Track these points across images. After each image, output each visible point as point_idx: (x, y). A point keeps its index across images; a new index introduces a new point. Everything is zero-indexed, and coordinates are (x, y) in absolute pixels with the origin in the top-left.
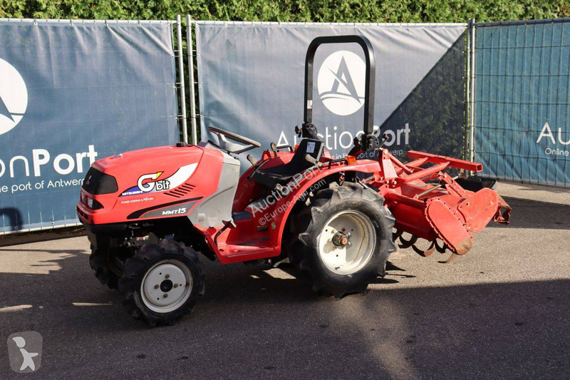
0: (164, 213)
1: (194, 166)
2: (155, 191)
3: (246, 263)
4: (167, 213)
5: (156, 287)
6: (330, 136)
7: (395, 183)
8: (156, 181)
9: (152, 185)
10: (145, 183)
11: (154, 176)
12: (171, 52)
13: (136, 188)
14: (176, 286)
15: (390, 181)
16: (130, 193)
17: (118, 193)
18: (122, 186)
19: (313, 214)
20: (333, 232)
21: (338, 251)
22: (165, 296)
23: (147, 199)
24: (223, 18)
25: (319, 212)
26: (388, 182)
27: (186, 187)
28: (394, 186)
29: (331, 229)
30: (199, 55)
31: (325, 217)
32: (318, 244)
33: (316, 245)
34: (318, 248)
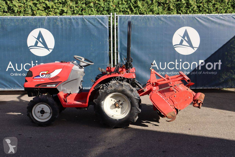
0: (47, 86)
1: (60, 70)
2: (45, 78)
4: (48, 86)
5: (38, 112)
6: (178, 63)
7: (155, 84)
8: (46, 74)
9: (45, 75)
10: (42, 75)
11: (46, 72)
12: (107, 27)
13: (39, 76)
14: (46, 113)
16: (37, 78)
17: (33, 77)
18: (34, 75)
19: (100, 93)
20: (114, 101)
21: (117, 109)
22: (42, 116)
23: (42, 80)
25: (102, 92)
26: (152, 83)
27: (57, 77)
28: (154, 86)
29: (113, 100)
30: (118, 28)
31: (105, 94)
32: (102, 105)
33: (101, 105)
34: (102, 106)
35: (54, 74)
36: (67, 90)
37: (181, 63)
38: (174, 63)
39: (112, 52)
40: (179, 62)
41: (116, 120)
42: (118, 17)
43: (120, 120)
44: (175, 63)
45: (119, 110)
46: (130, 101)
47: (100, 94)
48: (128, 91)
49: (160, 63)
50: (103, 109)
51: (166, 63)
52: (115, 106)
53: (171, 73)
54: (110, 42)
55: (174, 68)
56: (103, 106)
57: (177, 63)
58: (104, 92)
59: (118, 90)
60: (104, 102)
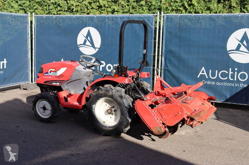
0: (53, 83)
1: (66, 68)
2: (52, 75)
4: (54, 84)
5: (41, 108)
6: (232, 73)
8: (53, 72)
9: (52, 73)
10: (50, 72)
11: (53, 70)
12: (153, 27)
13: (47, 73)
14: (47, 110)
16: (46, 74)
17: (43, 74)
18: (44, 72)
20: (109, 107)
21: (111, 115)
22: (44, 112)
23: (50, 77)
24: (190, 12)
27: (62, 75)
29: (108, 105)
30: (165, 29)
32: (93, 109)
34: (93, 110)
35: (60, 72)
36: (71, 89)
37: (236, 72)
38: (227, 73)
39: (156, 54)
40: (233, 71)
41: (106, 127)
42: (165, 16)
43: (110, 127)
44: (229, 72)
45: (113, 117)
46: (120, 109)
48: (118, 97)
49: (210, 71)
50: (94, 113)
51: (217, 71)
52: (109, 112)
53: (223, 84)
54: (155, 44)
55: (227, 78)
57: (230, 73)
58: (95, 95)
60: (95, 106)
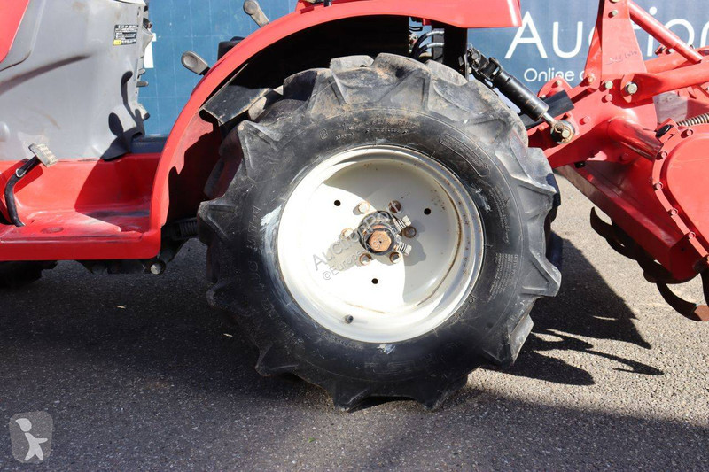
3: (90, 264)
7: (633, 88)
15: (617, 82)
19: (247, 145)
20: (357, 211)
21: (376, 267)
25: (266, 140)
26: (609, 85)
28: (628, 99)
29: (350, 199)
31: (289, 158)
32: (267, 239)
33: (260, 244)
34: (268, 251)
41: (372, 348)
43: (402, 346)
45: (394, 273)
46: (481, 209)
47: (249, 156)
48: (473, 129)
49: (556, 25)
50: (273, 271)
51: (580, 25)
52: (365, 244)
56: (274, 246)
58: (276, 136)
59: (393, 121)
60: (279, 217)
